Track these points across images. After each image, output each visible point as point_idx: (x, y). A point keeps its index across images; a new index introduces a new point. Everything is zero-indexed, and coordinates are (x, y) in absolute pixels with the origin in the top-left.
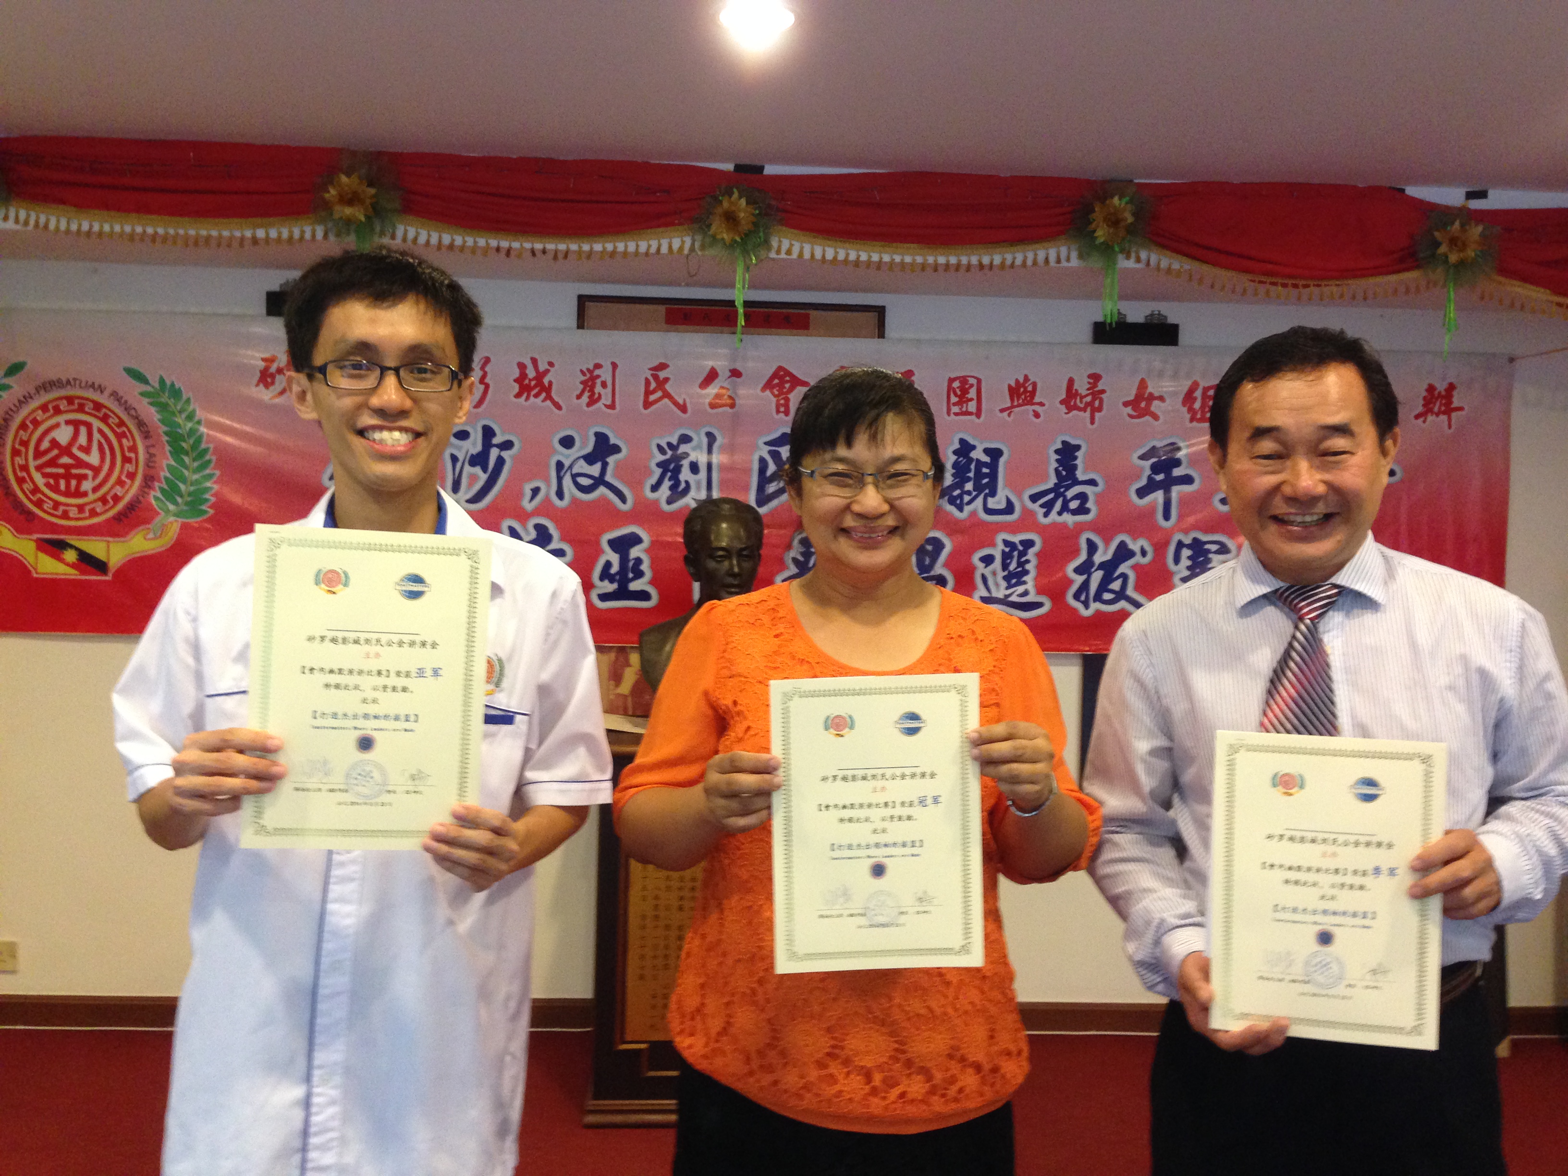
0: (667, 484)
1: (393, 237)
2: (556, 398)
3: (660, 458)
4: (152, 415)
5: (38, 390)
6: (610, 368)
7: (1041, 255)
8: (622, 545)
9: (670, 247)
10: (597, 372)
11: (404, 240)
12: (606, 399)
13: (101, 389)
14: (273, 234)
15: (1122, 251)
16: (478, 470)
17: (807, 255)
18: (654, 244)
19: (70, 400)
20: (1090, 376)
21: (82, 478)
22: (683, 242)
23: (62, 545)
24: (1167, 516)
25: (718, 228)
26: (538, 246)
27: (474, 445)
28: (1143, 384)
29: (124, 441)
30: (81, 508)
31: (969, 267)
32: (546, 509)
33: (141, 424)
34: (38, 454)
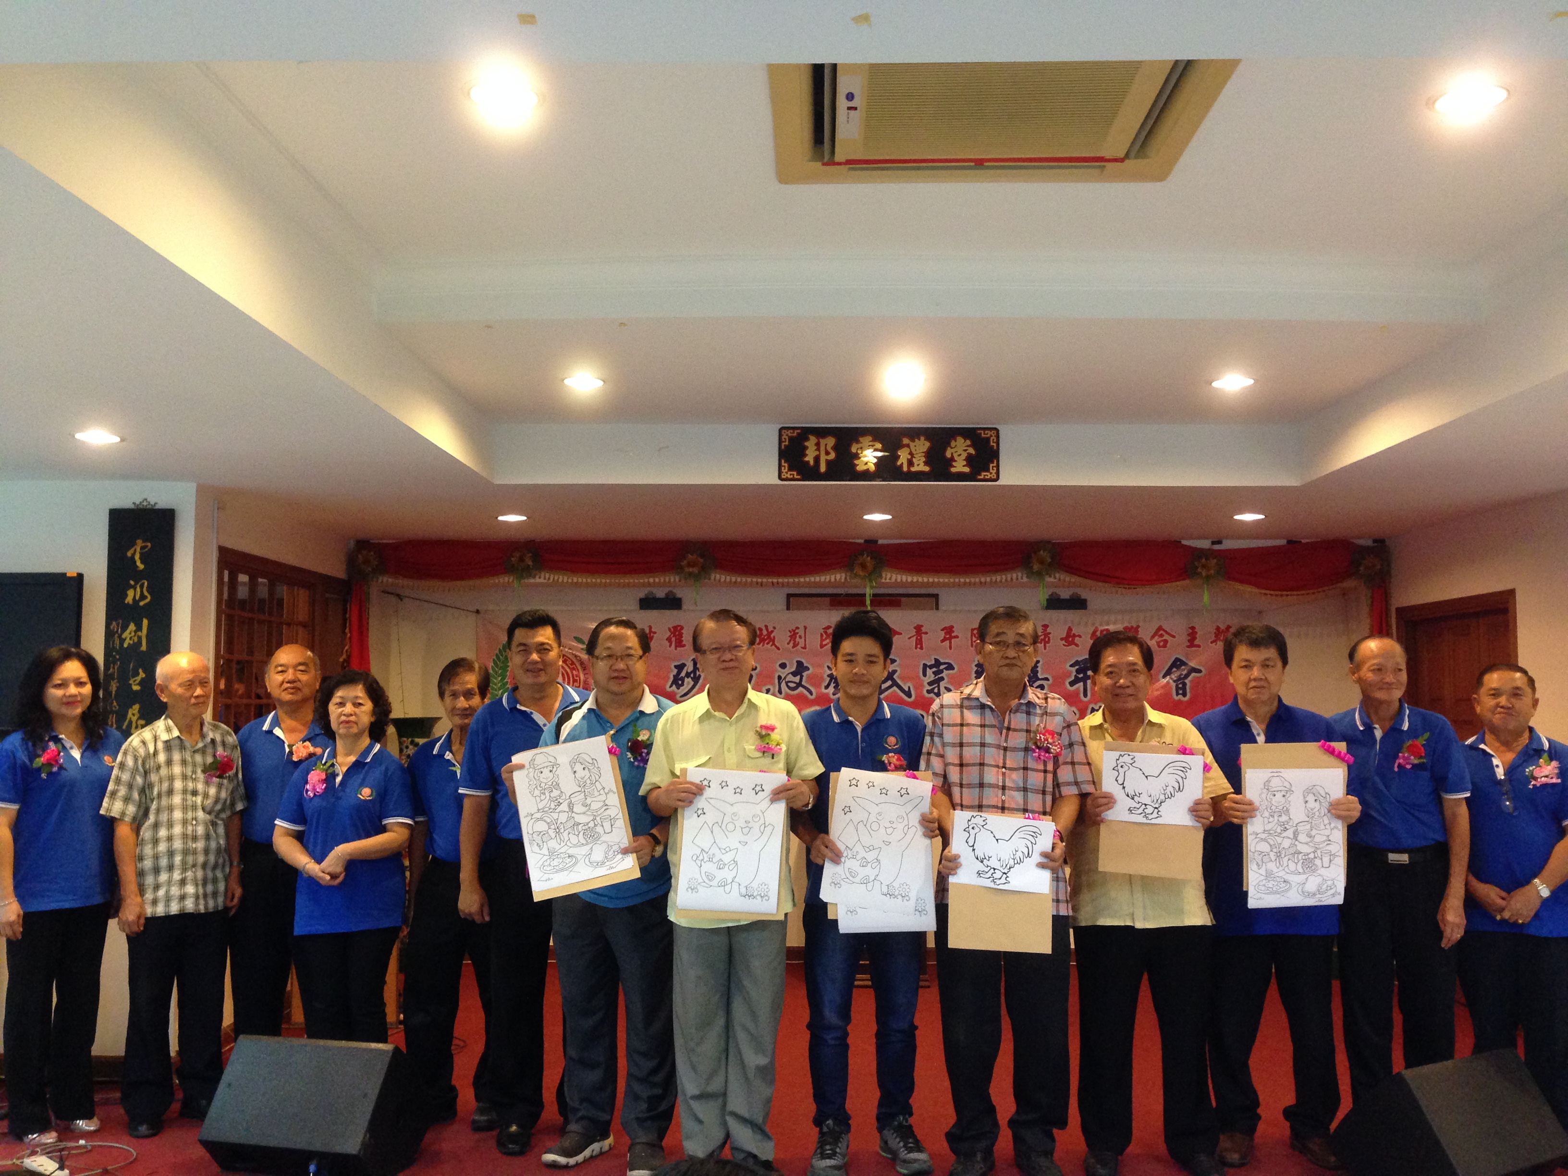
1: (710, 579)
2: (777, 645)
6: (803, 628)
7: (1009, 576)
9: (835, 579)
10: (797, 631)
11: (715, 579)
12: (802, 644)
14: (657, 580)
15: (1047, 574)
17: (899, 580)
18: (828, 577)
20: (1043, 626)
22: (841, 576)
24: (1085, 695)
25: (858, 570)
26: (775, 580)
28: (1070, 629)
29: (574, 672)
31: (975, 584)
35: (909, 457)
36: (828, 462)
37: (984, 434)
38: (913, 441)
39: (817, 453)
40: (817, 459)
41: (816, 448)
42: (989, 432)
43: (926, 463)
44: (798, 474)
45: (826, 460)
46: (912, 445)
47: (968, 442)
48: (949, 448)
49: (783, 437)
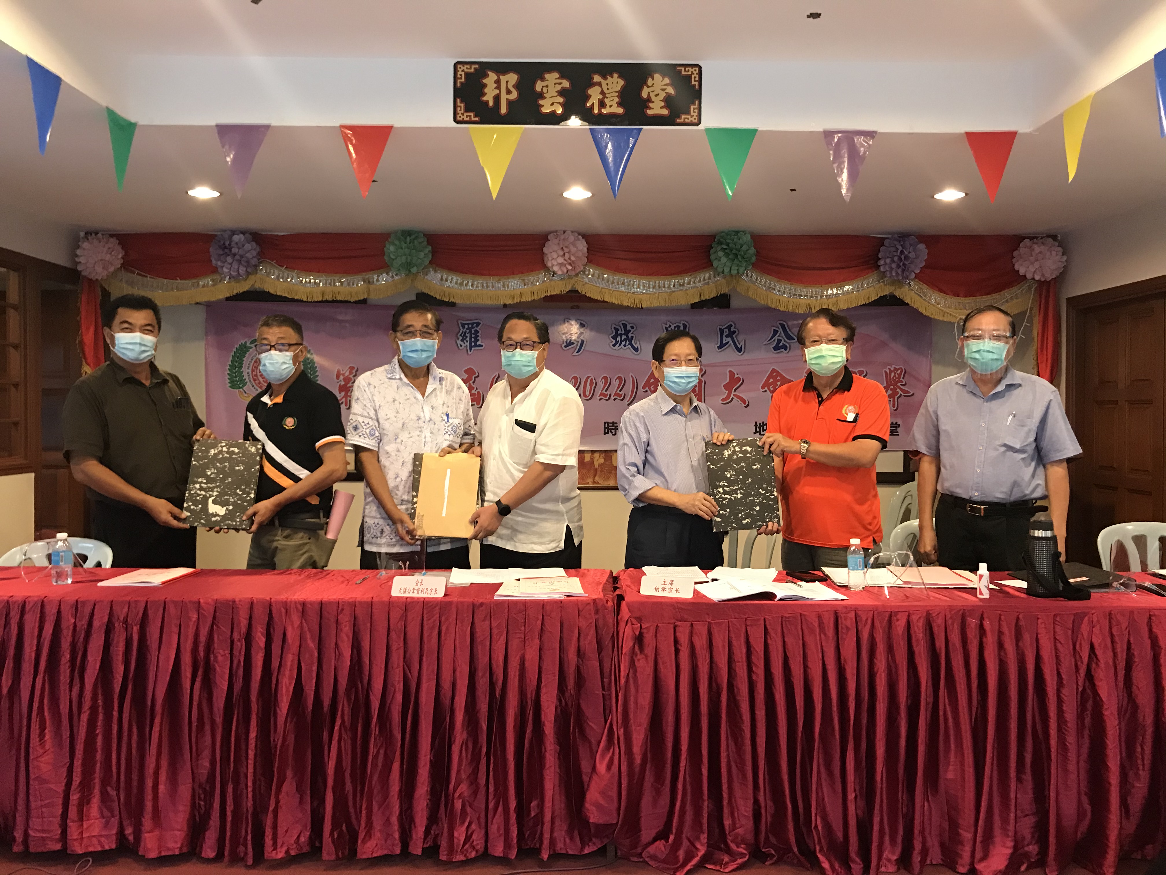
35: (600, 97)
36: (510, 103)
37: (685, 71)
38: (606, 79)
39: (497, 91)
40: (497, 98)
41: (495, 85)
42: (690, 69)
43: (620, 104)
44: (475, 116)
45: (507, 99)
46: (604, 83)
47: (667, 80)
48: (645, 87)
49: (459, 73)
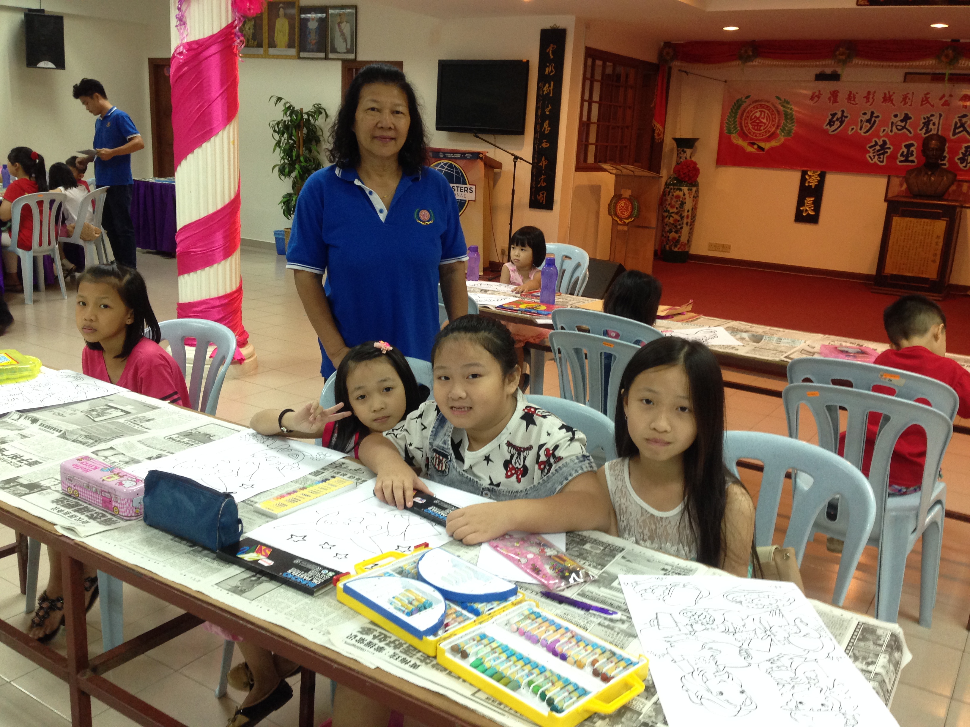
0: (925, 129)
1: (852, 63)
2: (894, 103)
3: (923, 121)
4: (781, 108)
5: (753, 102)
6: (912, 94)
8: (908, 147)
9: (929, 63)
10: (907, 95)
11: (855, 62)
13: (768, 102)
14: (821, 63)
16: (868, 124)
19: (761, 105)
21: (761, 126)
23: (754, 144)
25: (943, 58)
26: (891, 64)
27: (867, 117)
29: (773, 116)
30: (760, 134)
32: (887, 135)
33: (778, 111)
34: (751, 119)
44: (867, 2)
